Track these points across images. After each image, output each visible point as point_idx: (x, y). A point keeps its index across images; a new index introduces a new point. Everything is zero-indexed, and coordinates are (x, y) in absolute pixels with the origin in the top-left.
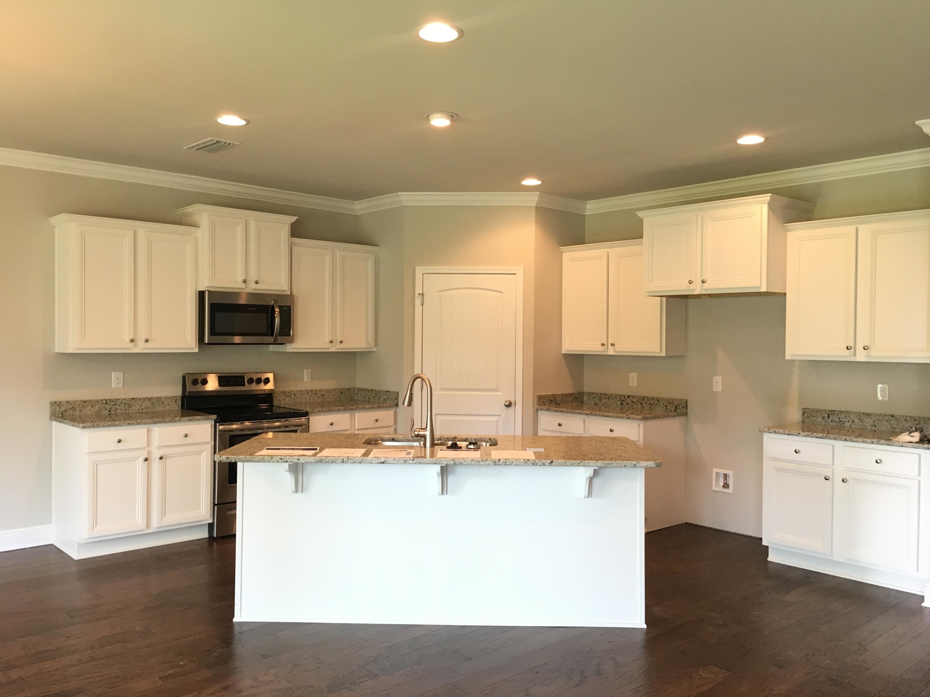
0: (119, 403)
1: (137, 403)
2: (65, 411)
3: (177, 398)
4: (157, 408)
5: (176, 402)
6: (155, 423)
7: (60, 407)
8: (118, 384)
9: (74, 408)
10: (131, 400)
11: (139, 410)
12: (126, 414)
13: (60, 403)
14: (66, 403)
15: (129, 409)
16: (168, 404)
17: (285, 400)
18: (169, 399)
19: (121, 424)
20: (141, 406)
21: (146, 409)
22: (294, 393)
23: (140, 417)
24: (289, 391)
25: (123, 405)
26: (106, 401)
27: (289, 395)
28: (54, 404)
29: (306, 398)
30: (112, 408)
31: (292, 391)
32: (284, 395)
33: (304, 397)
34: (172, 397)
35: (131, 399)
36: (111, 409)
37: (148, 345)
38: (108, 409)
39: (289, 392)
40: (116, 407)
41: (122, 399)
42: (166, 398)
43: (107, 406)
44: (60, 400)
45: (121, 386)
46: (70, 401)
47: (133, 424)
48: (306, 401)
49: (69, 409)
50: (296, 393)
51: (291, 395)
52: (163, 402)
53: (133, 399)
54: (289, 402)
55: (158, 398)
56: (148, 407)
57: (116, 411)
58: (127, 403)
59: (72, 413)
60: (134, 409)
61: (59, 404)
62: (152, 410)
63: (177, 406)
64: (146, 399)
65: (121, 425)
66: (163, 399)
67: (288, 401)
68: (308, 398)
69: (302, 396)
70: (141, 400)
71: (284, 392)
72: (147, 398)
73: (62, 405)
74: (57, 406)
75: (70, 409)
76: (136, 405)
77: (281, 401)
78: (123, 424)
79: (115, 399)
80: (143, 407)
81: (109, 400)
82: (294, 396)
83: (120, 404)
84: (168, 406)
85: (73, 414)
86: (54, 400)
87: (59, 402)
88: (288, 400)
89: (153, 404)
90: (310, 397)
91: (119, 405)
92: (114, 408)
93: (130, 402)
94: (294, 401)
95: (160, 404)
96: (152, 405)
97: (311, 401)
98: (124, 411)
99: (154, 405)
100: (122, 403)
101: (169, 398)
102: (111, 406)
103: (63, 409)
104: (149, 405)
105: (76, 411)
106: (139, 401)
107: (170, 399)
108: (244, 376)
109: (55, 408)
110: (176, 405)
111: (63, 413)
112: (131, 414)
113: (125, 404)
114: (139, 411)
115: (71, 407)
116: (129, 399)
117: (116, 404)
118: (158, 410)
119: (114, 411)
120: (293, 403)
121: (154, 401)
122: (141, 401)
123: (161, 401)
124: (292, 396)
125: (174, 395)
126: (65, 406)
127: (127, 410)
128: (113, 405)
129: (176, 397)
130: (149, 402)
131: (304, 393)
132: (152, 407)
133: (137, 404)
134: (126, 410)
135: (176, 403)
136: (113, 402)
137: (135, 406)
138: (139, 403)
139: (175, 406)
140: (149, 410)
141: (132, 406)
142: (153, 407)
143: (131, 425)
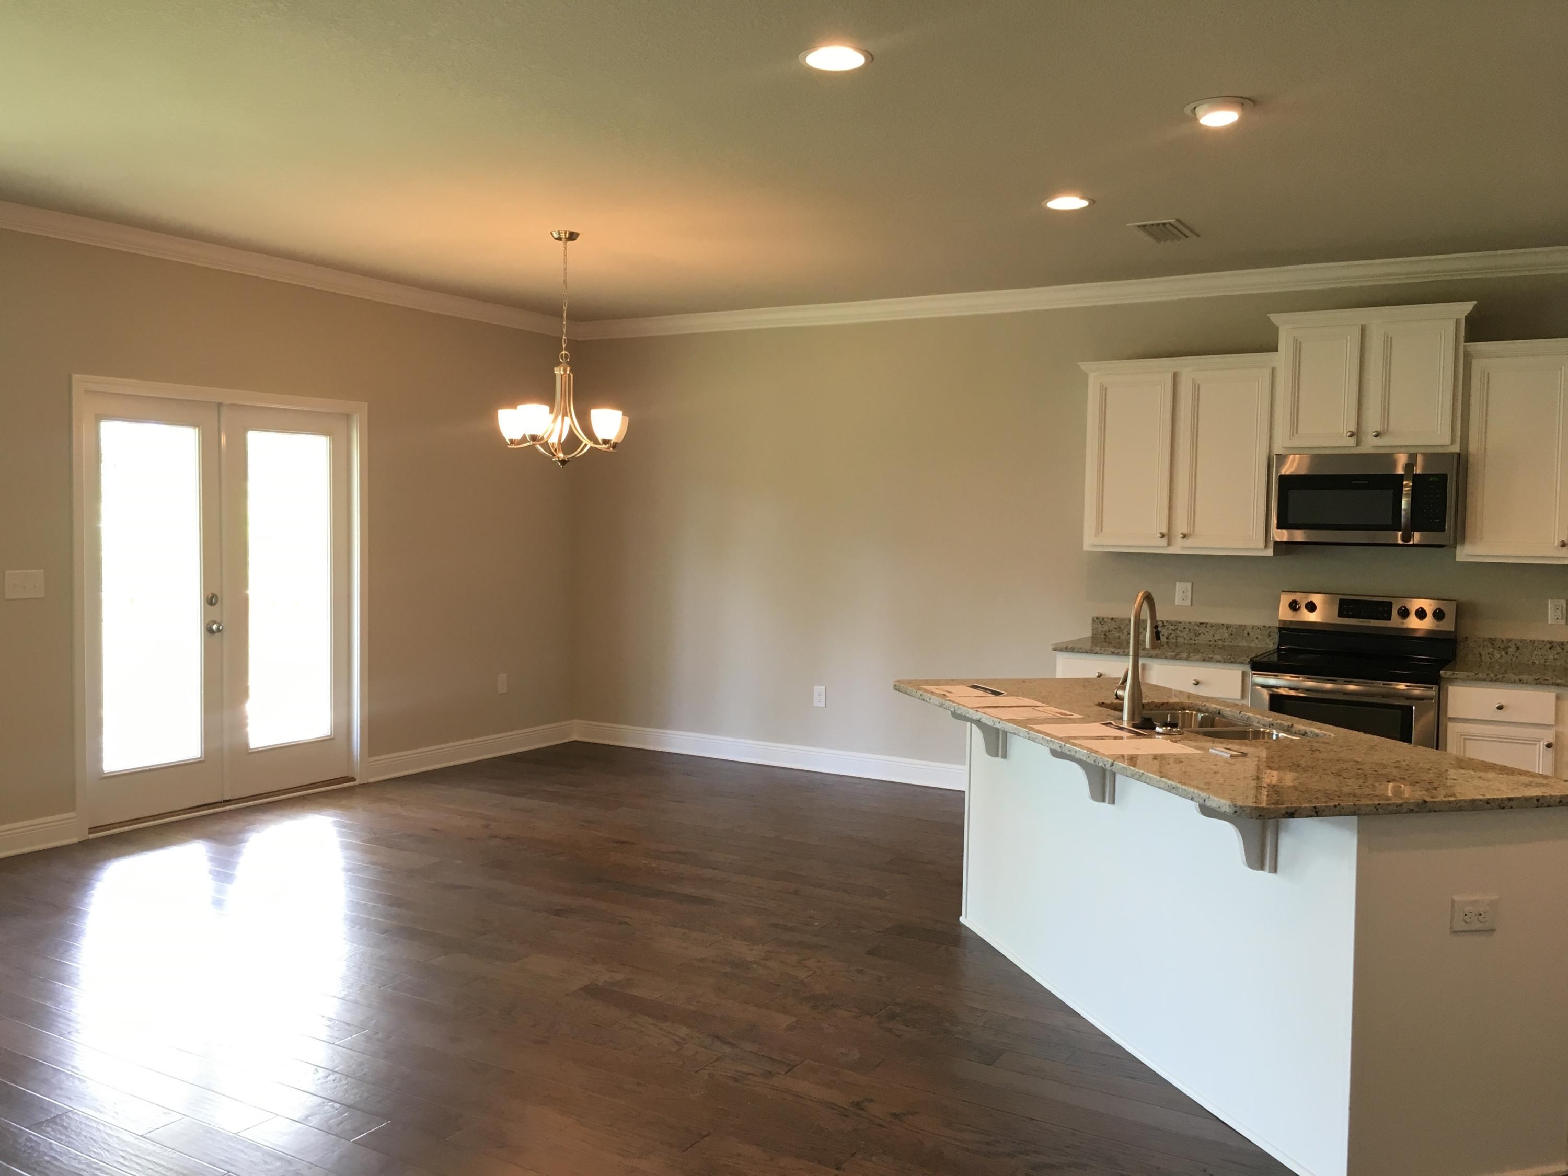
0: (1181, 629)
1: (1208, 630)
2: (1109, 631)
3: (1270, 629)
4: (1240, 642)
5: (1270, 636)
6: (1150, 657)
7: (1102, 624)
8: (1183, 599)
9: (1120, 628)
10: (1198, 626)
11: (1210, 641)
12: (1190, 645)
13: (1103, 620)
14: (1110, 621)
15: (1196, 638)
16: (1257, 638)
17: (1492, 655)
18: (1259, 630)
19: (1102, 652)
20: (1214, 636)
21: (1221, 641)
22: (1516, 645)
23: (1211, 652)
24: (1504, 640)
25: (1187, 631)
26: (1163, 623)
27: (1502, 647)
28: (1095, 620)
29: (1546, 657)
30: (1171, 634)
31: (1510, 640)
32: (1489, 645)
33: (1540, 653)
34: (1264, 626)
35: (1198, 624)
36: (1169, 636)
37: (1189, 542)
38: (1166, 635)
39: (1502, 641)
40: (1176, 633)
41: (1185, 623)
42: (1253, 628)
43: (1165, 630)
44: (1104, 616)
45: (1188, 603)
46: (1116, 619)
47: (1118, 654)
48: (1547, 664)
49: (1114, 629)
50: (1519, 644)
51: (1507, 646)
52: (1248, 634)
53: (1201, 624)
54: (1503, 661)
55: (1240, 626)
56: (1225, 639)
57: (1176, 639)
58: (1192, 628)
59: (1117, 635)
60: (1203, 639)
61: (1101, 620)
62: (1231, 644)
63: (1273, 642)
64: (1221, 625)
65: (1102, 654)
66: (1249, 630)
67: (1500, 658)
68: (1551, 657)
69: (1535, 653)
70: (1213, 626)
71: (1492, 641)
72: (1223, 625)
73: (1105, 622)
74: (1099, 623)
75: (1116, 628)
76: (1206, 634)
77: (1483, 658)
78: (1104, 651)
79: (1176, 622)
80: (1217, 637)
81: (1167, 621)
82: (1515, 649)
83: (1183, 630)
84: (1257, 641)
85: (1119, 637)
86: (1095, 615)
87: (1102, 618)
88: (1499, 656)
89: (1232, 634)
90: (1556, 656)
91: (1181, 631)
92: (1173, 635)
93: (1197, 628)
94: (1514, 659)
95: (1243, 636)
96: (1230, 636)
97: (1558, 663)
98: (1188, 640)
99: (1233, 636)
100: (1185, 628)
101: (1258, 628)
102: (1170, 632)
103: (1106, 628)
104: (1226, 635)
105: (1123, 633)
106: (1210, 628)
107: (1261, 630)
108: (1391, 603)
109: (1096, 625)
110: (1270, 640)
111: (1107, 634)
112: (1198, 645)
113: (1190, 630)
114: (1211, 643)
115: (1116, 627)
116: (1196, 623)
117: (1177, 629)
118: (1240, 645)
119: (1173, 639)
120: (1511, 663)
121: (1234, 630)
122: (1214, 628)
123: (1246, 632)
124: (1512, 650)
125: (1268, 624)
126: (1109, 624)
127: (1193, 639)
128: (1172, 630)
129: (1270, 627)
130: (1225, 631)
131: (1540, 646)
132: (1231, 640)
133: (1208, 632)
134: (1191, 639)
135: (1270, 638)
136: (1172, 625)
137: (1204, 634)
138: (1210, 630)
139: (1268, 642)
140: (1227, 643)
141: (1200, 634)
142: (1233, 640)
143: (1115, 655)
